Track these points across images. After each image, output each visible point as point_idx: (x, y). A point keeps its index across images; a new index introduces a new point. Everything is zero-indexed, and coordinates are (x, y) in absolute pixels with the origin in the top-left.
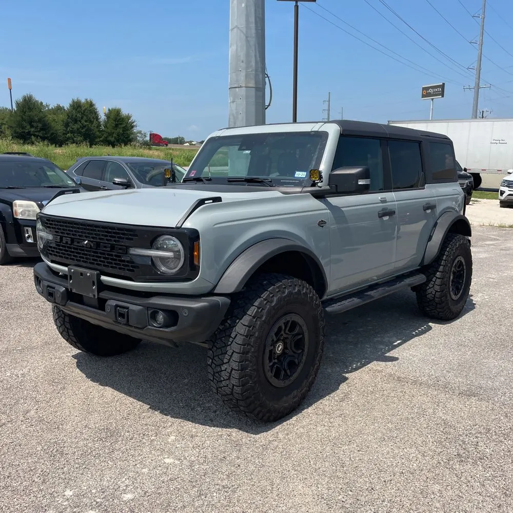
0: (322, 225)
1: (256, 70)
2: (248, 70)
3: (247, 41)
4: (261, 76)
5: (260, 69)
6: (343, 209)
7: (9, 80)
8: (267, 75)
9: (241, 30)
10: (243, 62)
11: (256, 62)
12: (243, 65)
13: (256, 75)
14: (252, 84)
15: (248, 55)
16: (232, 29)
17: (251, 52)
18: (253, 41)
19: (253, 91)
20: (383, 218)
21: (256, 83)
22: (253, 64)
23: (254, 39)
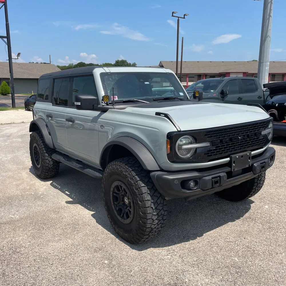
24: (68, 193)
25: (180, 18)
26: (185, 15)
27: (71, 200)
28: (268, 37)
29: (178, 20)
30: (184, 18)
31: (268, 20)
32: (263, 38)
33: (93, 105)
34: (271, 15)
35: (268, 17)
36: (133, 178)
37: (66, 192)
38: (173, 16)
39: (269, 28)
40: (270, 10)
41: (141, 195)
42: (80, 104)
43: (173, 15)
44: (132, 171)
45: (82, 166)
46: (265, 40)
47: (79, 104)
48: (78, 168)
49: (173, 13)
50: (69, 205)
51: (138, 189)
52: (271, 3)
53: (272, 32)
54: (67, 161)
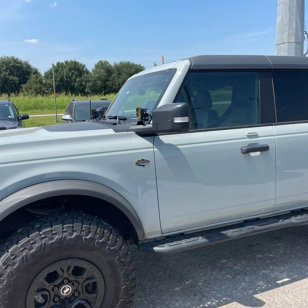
0: (142, 164)
1: (297, 30)
2: (290, 31)
3: (290, 10)
4: (300, 33)
5: (299, 29)
6: (179, 147)
7: (163, 57)
8: (306, 32)
9: (286, 4)
10: (286, 25)
11: (297, 24)
12: (287, 27)
13: (297, 33)
14: (293, 39)
15: (290, 20)
16: (280, 4)
17: (293, 17)
18: (294, 10)
19: (293, 45)
20: (250, 153)
21: (296, 39)
22: (294, 26)
23: (295, 8)
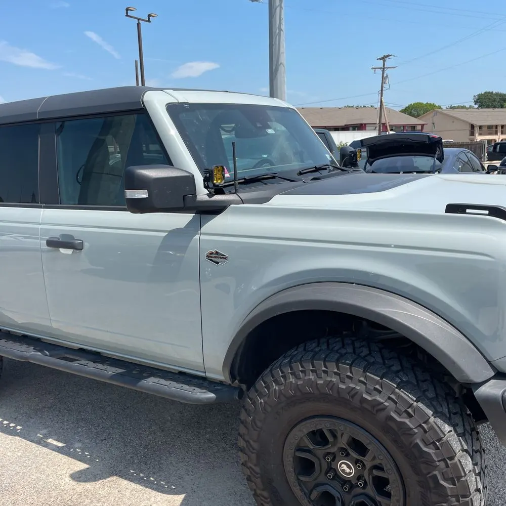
24: (60, 444)
25: (140, 21)
26: (149, 16)
27: (83, 466)
28: (281, 65)
29: (138, 24)
30: (149, 21)
31: (278, 37)
32: (274, 68)
33: (184, 196)
34: (282, 28)
35: (278, 31)
36: (410, 410)
37: (50, 441)
38: (127, 15)
39: (282, 50)
40: (280, 19)
41: (449, 462)
42: (145, 196)
43: (127, 13)
44: (397, 388)
45: (123, 371)
46: (277, 70)
47: (143, 194)
48: (112, 377)
49: (127, 10)
50: (89, 485)
51: (434, 443)
52: (281, 8)
53: (285, 57)
54: (51, 356)
